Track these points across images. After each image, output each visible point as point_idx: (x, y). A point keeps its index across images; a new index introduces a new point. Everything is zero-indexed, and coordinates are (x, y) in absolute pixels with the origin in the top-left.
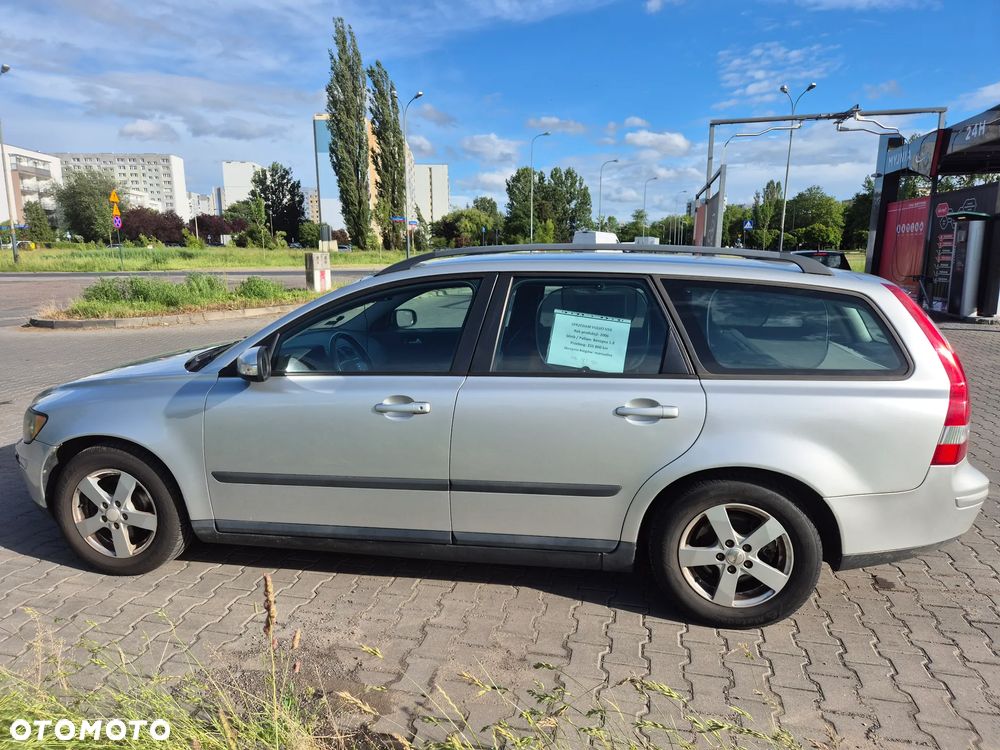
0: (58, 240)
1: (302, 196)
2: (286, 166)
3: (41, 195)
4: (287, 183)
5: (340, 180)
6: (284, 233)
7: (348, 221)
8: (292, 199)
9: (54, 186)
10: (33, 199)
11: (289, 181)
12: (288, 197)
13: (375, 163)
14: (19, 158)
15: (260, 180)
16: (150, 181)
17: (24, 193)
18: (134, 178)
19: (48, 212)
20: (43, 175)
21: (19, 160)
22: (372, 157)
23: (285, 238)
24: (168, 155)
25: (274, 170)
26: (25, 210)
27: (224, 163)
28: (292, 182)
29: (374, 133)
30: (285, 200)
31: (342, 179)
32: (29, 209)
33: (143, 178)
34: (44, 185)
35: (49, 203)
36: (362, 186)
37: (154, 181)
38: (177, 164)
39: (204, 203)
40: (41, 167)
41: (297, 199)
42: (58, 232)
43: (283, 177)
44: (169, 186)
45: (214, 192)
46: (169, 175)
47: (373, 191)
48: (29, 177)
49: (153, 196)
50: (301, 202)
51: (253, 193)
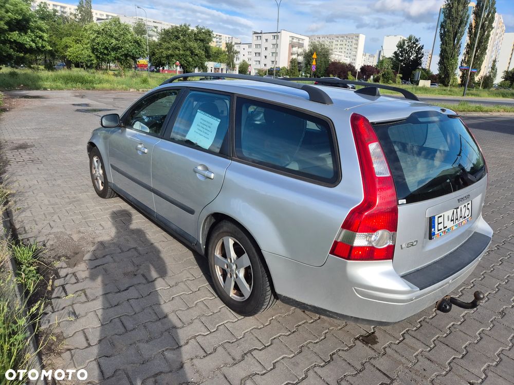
0: (300, 76)
1: (423, 54)
2: (417, 37)
3: (298, 55)
4: (416, 47)
5: (443, 44)
6: (401, 75)
7: (440, 69)
8: (417, 56)
9: (304, 51)
10: (294, 57)
11: (417, 45)
12: (415, 55)
13: (470, 32)
14: (293, 38)
15: (400, 46)
16: (347, 48)
17: (292, 54)
18: (341, 46)
19: (299, 63)
20: (301, 45)
21: (293, 39)
22: (469, 29)
23: (402, 78)
24: (359, 34)
25: (410, 39)
26: (291, 62)
27: (386, 37)
28: (419, 46)
29: (474, 13)
30: (412, 57)
31: (444, 43)
32: (293, 62)
33: (345, 46)
34: (300, 50)
35: (301, 59)
36: (456, 47)
37: (350, 47)
38: (362, 38)
39: (371, 59)
40: (301, 42)
41: (420, 56)
42: (301, 72)
43: (414, 43)
44: (355, 50)
45: (378, 53)
46: (357, 44)
47: (463, 50)
48: (295, 47)
49: (347, 55)
50: (421, 57)
51: (395, 53)
